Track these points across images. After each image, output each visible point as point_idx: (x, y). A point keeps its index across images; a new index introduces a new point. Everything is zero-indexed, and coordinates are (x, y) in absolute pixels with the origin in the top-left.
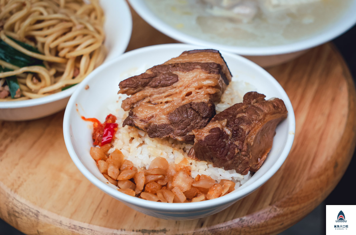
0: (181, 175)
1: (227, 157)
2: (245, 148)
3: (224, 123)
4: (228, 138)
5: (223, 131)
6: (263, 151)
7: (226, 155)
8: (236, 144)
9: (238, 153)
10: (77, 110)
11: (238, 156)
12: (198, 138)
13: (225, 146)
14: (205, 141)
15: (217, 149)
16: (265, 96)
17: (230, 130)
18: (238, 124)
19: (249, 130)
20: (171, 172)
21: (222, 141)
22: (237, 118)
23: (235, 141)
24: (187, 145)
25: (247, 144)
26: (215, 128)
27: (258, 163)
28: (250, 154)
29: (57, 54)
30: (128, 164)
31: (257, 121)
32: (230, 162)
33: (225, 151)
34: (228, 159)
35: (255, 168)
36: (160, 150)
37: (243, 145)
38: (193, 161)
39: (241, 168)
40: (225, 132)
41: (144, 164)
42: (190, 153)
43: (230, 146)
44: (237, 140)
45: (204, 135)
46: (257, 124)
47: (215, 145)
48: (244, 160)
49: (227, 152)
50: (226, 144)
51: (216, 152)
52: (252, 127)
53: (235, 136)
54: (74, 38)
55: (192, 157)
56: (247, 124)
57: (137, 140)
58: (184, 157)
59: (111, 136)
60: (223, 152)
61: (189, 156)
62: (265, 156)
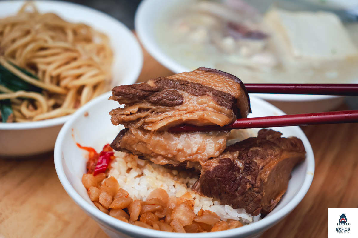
0: (182, 207)
1: (237, 193)
2: (258, 183)
3: (236, 155)
4: (240, 172)
5: (234, 162)
6: (277, 192)
7: (236, 190)
8: (248, 178)
9: (250, 189)
10: (73, 135)
11: (249, 192)
12: (206, 169)
13: (236, 179)
14: (213, 172)
15: (227, 182)
16: (282, 134)
17: (242, 163)
18: (252, 157)
19: (263, 165)
20: (171, 206)
21: (233, 174)
22: (250, 151)
23: (248, 175)
24: (191, 179)
25: (261, 180)
26: (225, 158)
27: (270, 205)
28: (263, 191)
29: (58, 84)
30: (123, 194)
31: (273, 157)
32: (240, 199)
33: (236, 186)
34: (238, 195)
35: (267, 210)
36: (161, 182)
37: (256, 180)
38: (197, 196)
39: (252, 206)
40: (236, 164)
41: (141, 197)
42: (195, 186)
43: (241, 181)
44: (250, 175)
45: (213, 166)
46: (273, 160)
47: (225, 178)
48: (256, 197)
49: (238, 187)
50: (237, 178)
51: (226, 185)
52: (266, 162)
53: (247, 170)
54: (79, 67)
55: (196, 191)
56: (261, 158)
57: (136, 171)
58: (187, 191)
59: (106, 165)
60: (233, 186)
61: (193, 189)
62: (279, 198)
